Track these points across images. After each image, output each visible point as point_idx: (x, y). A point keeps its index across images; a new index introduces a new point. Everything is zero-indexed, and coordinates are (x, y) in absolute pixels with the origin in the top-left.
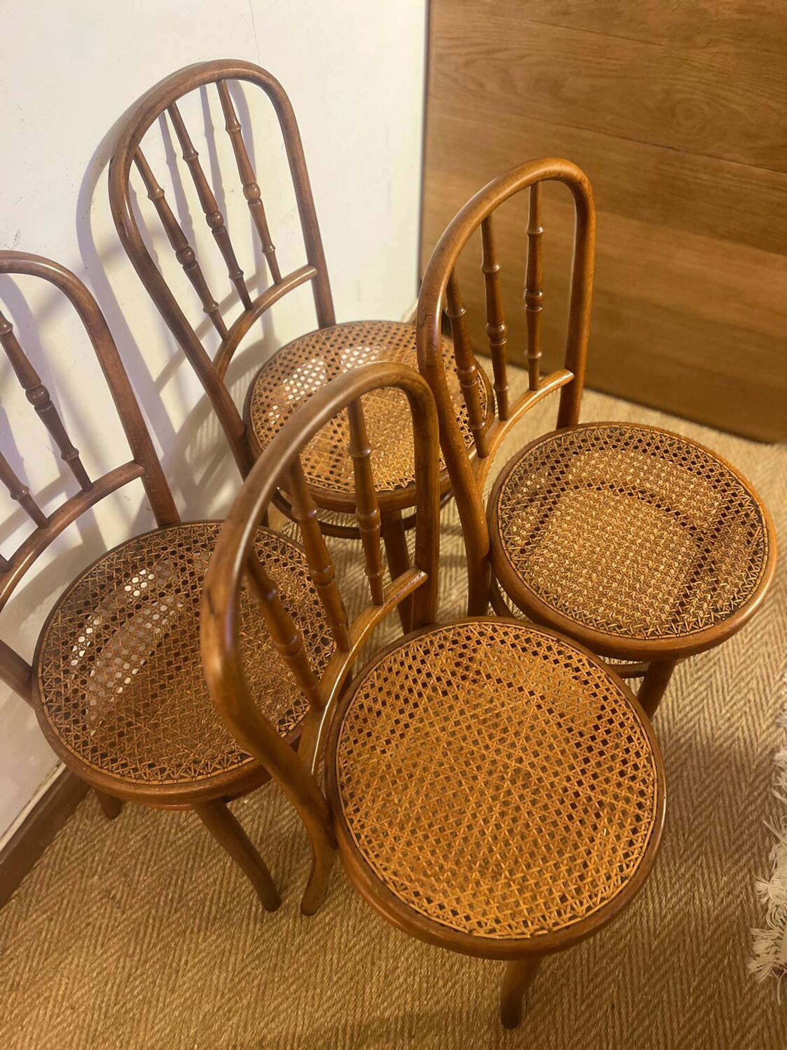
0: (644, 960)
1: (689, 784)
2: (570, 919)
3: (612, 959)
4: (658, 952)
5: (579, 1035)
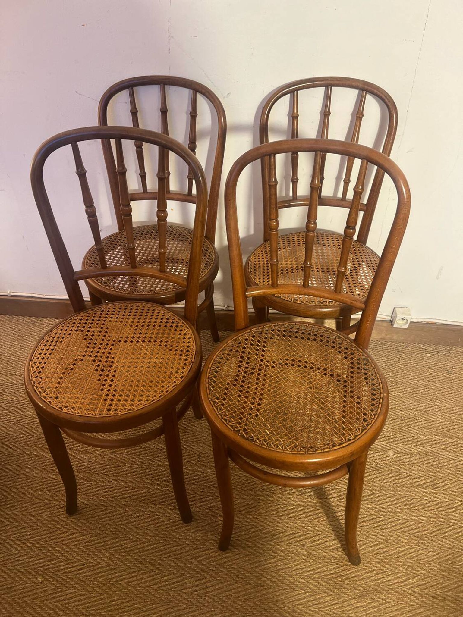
0: (112, 578)
1: (234, 589)
2: (40, 392)
3: (110, 559)
4: (118, 586)
5: (67, 549)
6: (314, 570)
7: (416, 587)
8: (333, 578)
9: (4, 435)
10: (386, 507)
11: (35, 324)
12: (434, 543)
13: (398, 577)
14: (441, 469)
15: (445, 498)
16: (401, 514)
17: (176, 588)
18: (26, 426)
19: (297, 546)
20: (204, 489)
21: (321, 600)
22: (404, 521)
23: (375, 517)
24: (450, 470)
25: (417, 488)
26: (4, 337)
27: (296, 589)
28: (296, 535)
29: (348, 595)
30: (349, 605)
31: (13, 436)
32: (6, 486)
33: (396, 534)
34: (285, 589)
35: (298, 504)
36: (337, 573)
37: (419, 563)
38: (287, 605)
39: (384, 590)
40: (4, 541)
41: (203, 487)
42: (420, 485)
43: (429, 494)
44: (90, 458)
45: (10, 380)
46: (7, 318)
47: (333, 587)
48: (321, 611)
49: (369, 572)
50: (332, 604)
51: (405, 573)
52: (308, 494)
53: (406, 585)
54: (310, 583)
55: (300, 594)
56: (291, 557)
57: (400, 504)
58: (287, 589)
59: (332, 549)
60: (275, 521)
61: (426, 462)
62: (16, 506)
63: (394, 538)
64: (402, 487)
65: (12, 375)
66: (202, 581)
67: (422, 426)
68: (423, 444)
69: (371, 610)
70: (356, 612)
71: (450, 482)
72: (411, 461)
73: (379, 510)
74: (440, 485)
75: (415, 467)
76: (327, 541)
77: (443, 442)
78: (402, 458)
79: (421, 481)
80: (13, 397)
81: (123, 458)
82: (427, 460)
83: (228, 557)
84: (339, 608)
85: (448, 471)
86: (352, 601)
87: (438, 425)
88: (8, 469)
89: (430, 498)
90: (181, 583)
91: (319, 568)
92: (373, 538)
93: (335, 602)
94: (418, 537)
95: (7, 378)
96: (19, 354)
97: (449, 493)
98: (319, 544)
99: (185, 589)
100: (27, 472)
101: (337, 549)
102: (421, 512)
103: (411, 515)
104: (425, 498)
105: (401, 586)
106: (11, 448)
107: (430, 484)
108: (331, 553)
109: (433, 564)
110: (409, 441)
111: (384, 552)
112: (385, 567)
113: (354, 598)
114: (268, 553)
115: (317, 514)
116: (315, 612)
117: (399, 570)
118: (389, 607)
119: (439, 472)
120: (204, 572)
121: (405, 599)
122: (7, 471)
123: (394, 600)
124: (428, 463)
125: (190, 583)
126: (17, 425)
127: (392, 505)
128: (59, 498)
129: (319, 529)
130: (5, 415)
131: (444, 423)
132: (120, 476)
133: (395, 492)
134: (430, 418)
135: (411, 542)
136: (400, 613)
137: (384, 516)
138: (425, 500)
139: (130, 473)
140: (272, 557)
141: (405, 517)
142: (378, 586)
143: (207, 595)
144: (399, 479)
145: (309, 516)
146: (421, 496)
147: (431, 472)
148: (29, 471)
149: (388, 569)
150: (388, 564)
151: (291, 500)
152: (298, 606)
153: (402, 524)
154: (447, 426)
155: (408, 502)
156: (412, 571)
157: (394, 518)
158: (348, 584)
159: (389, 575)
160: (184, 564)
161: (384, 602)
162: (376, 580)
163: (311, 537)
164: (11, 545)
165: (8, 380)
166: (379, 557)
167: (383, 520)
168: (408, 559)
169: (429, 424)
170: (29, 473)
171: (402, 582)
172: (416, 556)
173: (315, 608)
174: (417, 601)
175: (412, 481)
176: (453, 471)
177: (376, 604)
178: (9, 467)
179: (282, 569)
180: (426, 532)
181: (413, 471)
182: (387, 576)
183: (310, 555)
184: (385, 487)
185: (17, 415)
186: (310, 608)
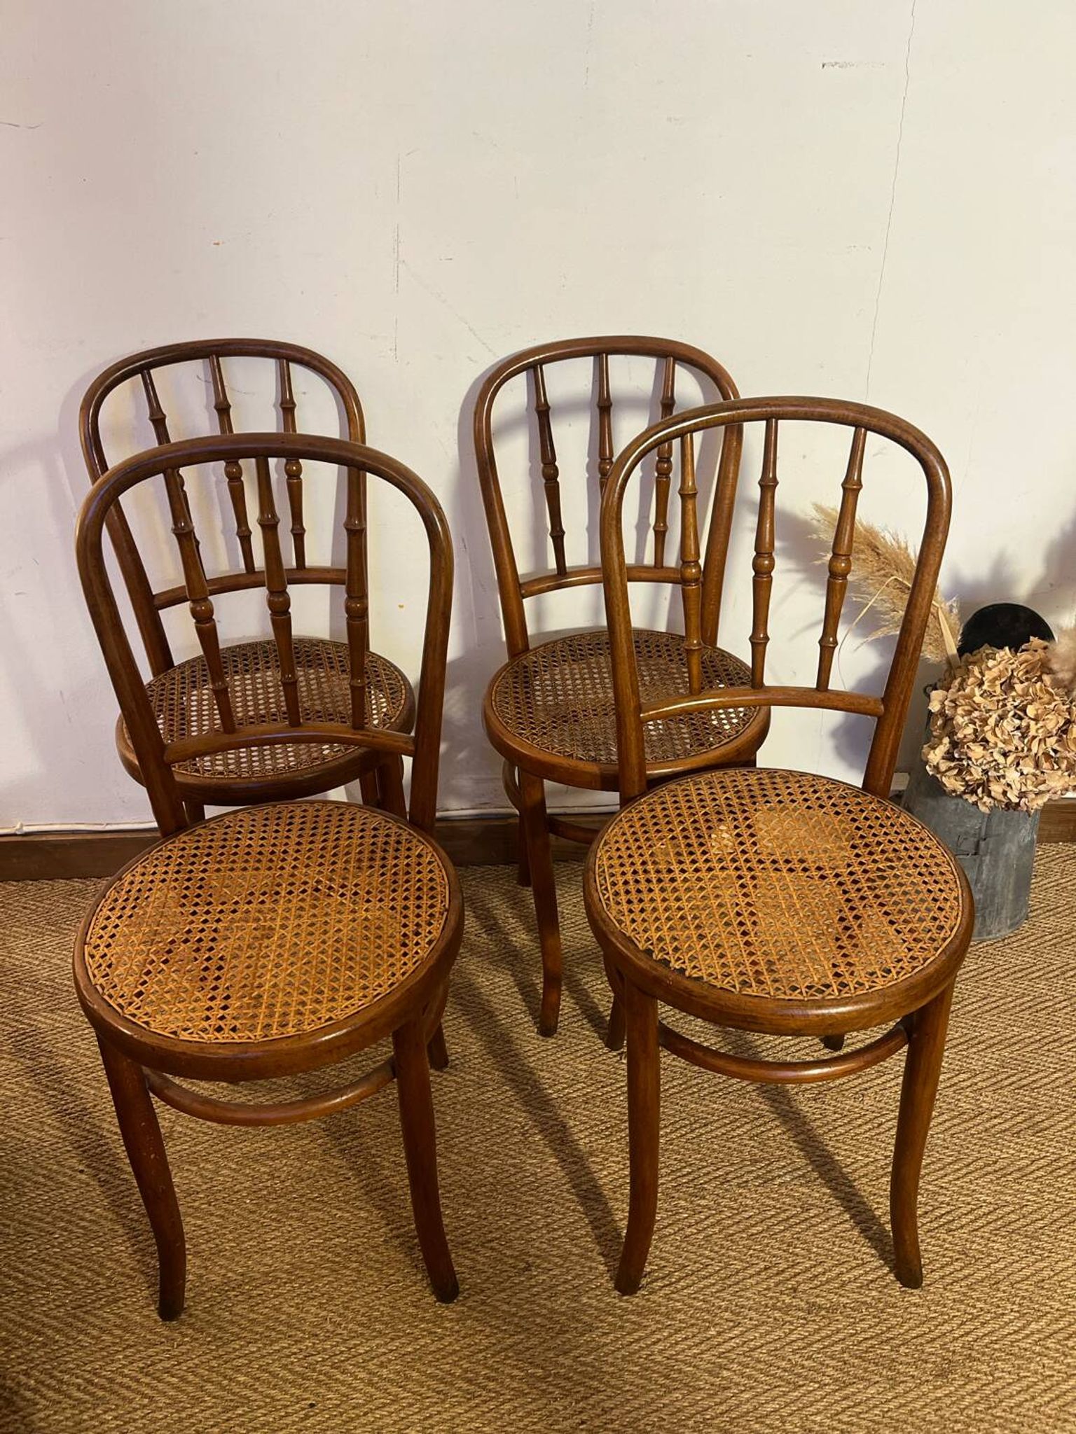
6: (829, 1336)
7: (1048, 1337)
8: (873, 1347)
9: (60, 1145)
10: (947, 1185)
11: (82, 894)
12: (1063, 1244)
13: (1007, 1324)
14: (1039, 1093)
15: (1061, 1149)
16: (981, 1193)
17: (535, 1424)
18: (109, 1120)
19: (782, 1293)
20: (550, 1201)
21: (859, 1397)
22: (991, 1209)
23: (931, 1208)
24: (1058, 1092)
25: (1000, 1138)
26: (14, 929)
27: (801, 1383)
28: (775, 1270)
29: (913, 1377)
30: (919, 1397)
31: (81, 1143)
32: (89, 1258)
33: (982, 1237)
34: (776, 1387)
35: (762, 1204)
36: (877, 1335)
37: (1043, 1288)
38: (790, 1419)
39: (984, 1354)
40: (111, 1381)
41: (547, 1197)
42: (1005, 1131)
43: (1029, 1146)
44: (276, 1169)
45: (48, 1021)
46: (12, 887)
47: (877, 1364)
48: (864, 1419)
49: (945, 1322)
50: (883, 1400)
51: (1018, 1312)
52: (778, 1181)
53: (1027, 1336)
54: (828, 1366)
55: (810, 1392)
56: (775, 1319)
57: (976, 1175)
58: (779, 1386)
59: (858, 1287)
60: (722, 1247)
61: (1006, 1083)
62: (123, 1299)
63: (979, 1244)
64: (969, 1139)
65: (52, 1011)
66: (591, 1401)
67: (980, 1011)
68: (991, 1046)
69: (968, 1400)
70: (937, 1410)
71: (1063, 1115)
72: (976, 1084)
73: (934, 1192)
74: (1046, 1124)
75: (987, 1096)
76: (842, 1273)
77: (1029, 1037)
78: (955, 1080)
79: (1005, 1121)
80: (63, 1059)
81: (353, 1159)
82: (1006, 1079)
83: (637, 1341)
84: (901, 1406)
85: (1055, 1094)
86: (925, 1388)
87: (1012, 1004)
88: (82, 1219)
89: (1033, 1154)
90: (544, 1412)
91: (838, 1331)
92: (937, 1253)
93: (890, 1395)
94: (1026, 1236)
95: (39, 1018)
96: (59, 962)
97: (1066, 1137)
98: (827, 1282)
99: (556, 1422)
100: (132, 1220)
101: (868, 1285)
102: (1020, 1184)
103: (1002, 1193)
104: (1022, 1155)
105: (1018, 1341)
106: (82, 1172)
107: (1024, 1126)
108: (856, 1296)
109: (1070, 1285)
110: (961, 1043)
111: (966, 1277)
112: (974, 1307)
113: (927, 1381)
114: (721, 1318)
115: (806, 1219)
116: (853, 1425)
117: (1005, 1308)
118: (1004, 1387)
119: (1036, 1099)
120: (592, 1378)
121: (1032, 1366)
122: (83, 1223)
123: (1010, 1373)
124: (1010, 1084)
125: (565, 1408)
126: (85, 1118)
127: (958, 1179)
128: (221, 1266)
129: (820, 1251)
130: (53, 1099)
131: (1022, 1001)
132: (355, 1199)
133: (959, 1152)
134: (992, 994)
135: (1014, 1247)
136: (1028, 1397)
137: (948, 1204)
138: (1022, 1159)
139: (376, 1190)
140: (731, 1324)
141: (990, 1199)
142: (970, 1349)
143: (609, 1426)
144: (959, 1124)
145: (791, 1226)
146: (1012, 1152)
147: (1022, 1101)
148: (136, 1217)
149: (982, 1309)
150: (978, 1300)
151: (746, 1197)
152: (813, 1417)
153: (988, 1214)
154: (1029, 1004)
155: (989, 1169)
156: (1032, 1306)
157: (969, 1204)
158: (906, 1355)
159: (987, 1322)
160: (542, 1368)
161: (990, 1378)
162: (962, 1336)
163: (807, 1270)
164: (128, 1388)
165: (43, 1023)
166: (956, 1287)
167: (948, 1212)
168: (1018, 1282)
169: (994, 1005)
170: (136, 1221)
171: (1015, 1332)
172: (1033, 1275)
173: (850, 1416)
174: (1057, 1366)
175: (988, 1125)
176: (1063, 1094)
177: (974, 1386)
178: (87, 1215)
179: (761, 1347)
180: (1040, 1224)
181: (984, 1105)
182: (983, 1324)
183: (812, 1308)
184: (936, 1145)
185: (82, 1098)
186: (840, 1417)
